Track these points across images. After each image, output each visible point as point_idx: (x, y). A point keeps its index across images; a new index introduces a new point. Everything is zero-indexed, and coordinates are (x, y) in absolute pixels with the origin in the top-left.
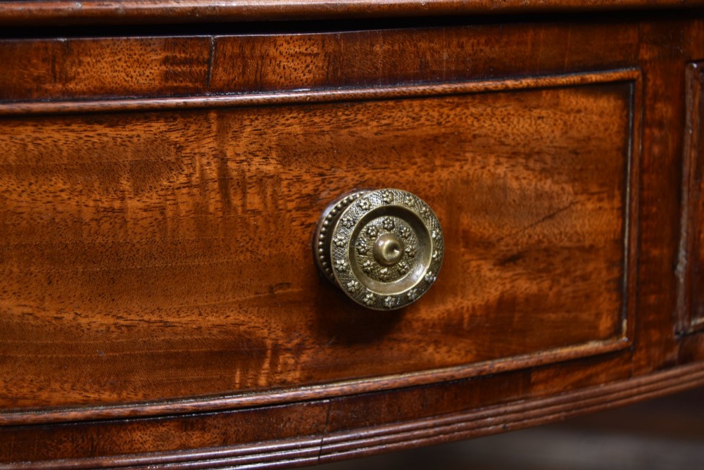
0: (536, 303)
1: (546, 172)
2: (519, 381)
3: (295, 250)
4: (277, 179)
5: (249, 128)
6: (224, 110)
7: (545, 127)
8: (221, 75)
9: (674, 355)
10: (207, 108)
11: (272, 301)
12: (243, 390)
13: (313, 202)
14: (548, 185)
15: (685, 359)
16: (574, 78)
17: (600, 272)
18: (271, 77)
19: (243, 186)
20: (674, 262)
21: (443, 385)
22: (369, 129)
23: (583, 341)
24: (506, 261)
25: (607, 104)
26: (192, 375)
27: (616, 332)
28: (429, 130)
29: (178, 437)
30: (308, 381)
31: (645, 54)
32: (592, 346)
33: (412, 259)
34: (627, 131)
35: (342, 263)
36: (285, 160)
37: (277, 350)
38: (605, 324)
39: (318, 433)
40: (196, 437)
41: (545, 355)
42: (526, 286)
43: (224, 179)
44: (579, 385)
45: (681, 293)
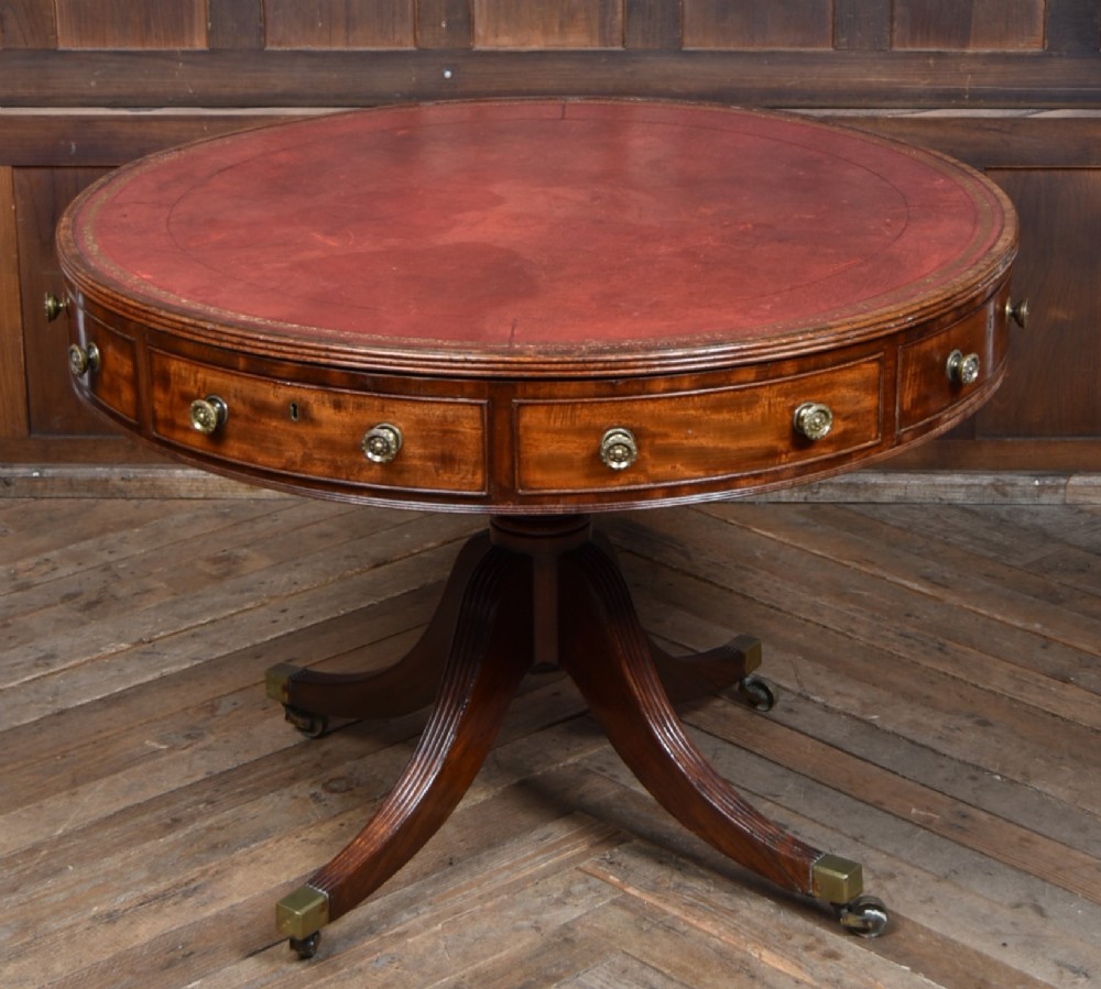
0: (854, 431)
1: (857, 390)
2: (848, 456)
3: (787, 422)
4: (783, 402)
5: (776, 388)
6: (770, 385)
7: (857, 376)
8: (770, 375)
9: (895, 443)
10: (765, 386)
11: (781, 438)
12: (772, 466)
13: (794, 408)
14: (857, 393)
15: (899, 443)
16: (865, 359)
17: (872, 418)
18: (784, 373)
19: (775, 405)
20: (895, 411)
21: (827, 460)
22: (808, 386)
23: (866, 442)
24: (845, 419)
25: (874, 365)
26: (758, 463)
27: (877, 437)
28: (824, 382)
29: (753, 482)
30: (789, 462)
31: (885, 347)
32: (870, 443)
33: (824, 424)
34: (880, 372)
35: (807, 428)
36: (786, 397)
37: (781, 453)
38: (873, 435)
39: (791, 478)
40: (758, 482)
41: (856, 448)
42: (851, 426)
43: (770, 404)
44: (866, 456)
45: (897, 422)
